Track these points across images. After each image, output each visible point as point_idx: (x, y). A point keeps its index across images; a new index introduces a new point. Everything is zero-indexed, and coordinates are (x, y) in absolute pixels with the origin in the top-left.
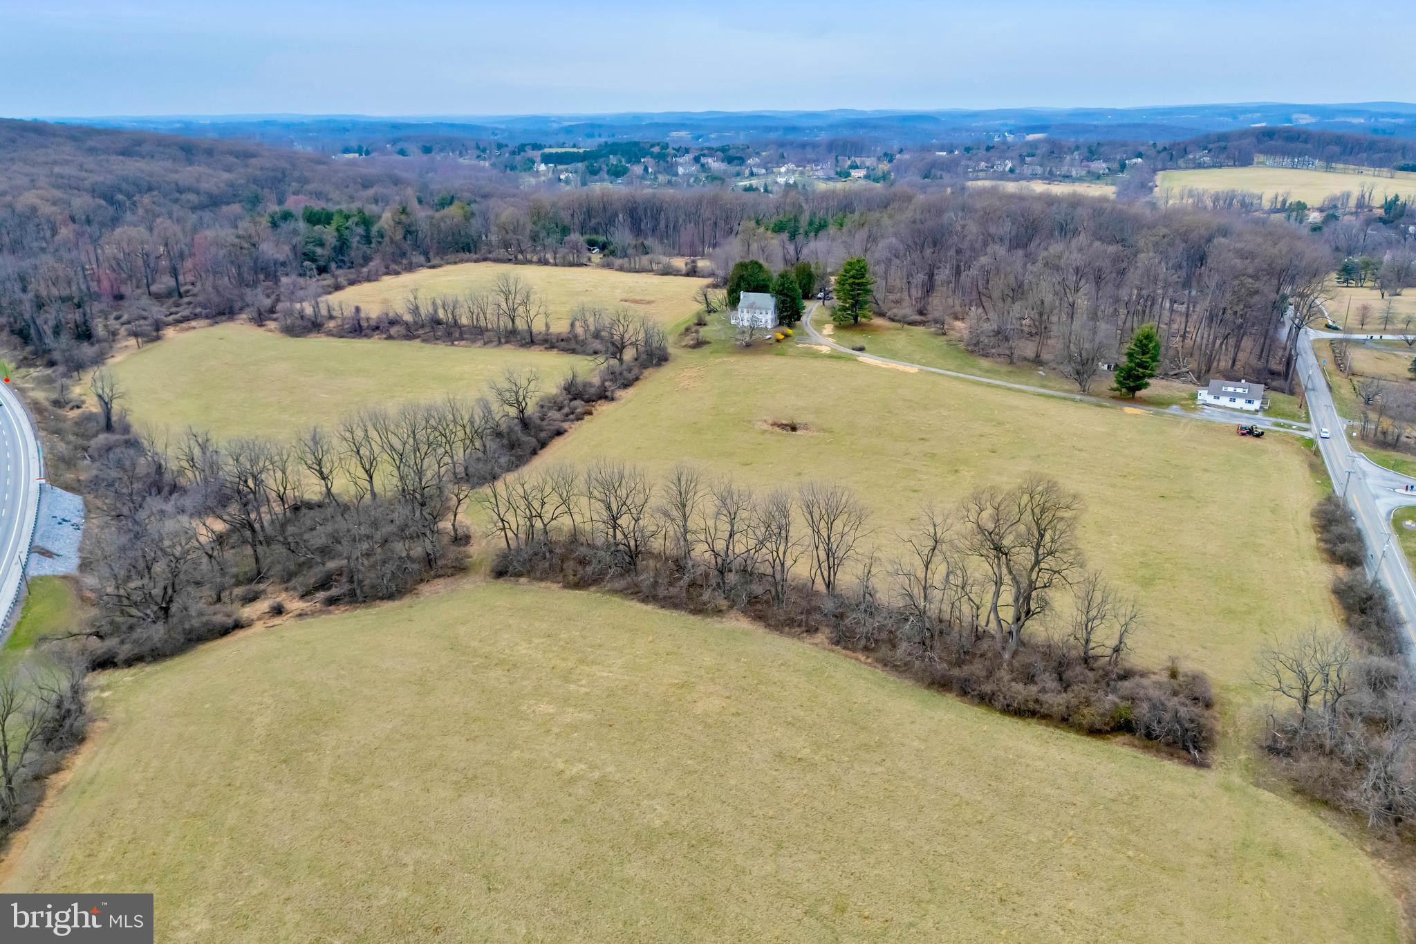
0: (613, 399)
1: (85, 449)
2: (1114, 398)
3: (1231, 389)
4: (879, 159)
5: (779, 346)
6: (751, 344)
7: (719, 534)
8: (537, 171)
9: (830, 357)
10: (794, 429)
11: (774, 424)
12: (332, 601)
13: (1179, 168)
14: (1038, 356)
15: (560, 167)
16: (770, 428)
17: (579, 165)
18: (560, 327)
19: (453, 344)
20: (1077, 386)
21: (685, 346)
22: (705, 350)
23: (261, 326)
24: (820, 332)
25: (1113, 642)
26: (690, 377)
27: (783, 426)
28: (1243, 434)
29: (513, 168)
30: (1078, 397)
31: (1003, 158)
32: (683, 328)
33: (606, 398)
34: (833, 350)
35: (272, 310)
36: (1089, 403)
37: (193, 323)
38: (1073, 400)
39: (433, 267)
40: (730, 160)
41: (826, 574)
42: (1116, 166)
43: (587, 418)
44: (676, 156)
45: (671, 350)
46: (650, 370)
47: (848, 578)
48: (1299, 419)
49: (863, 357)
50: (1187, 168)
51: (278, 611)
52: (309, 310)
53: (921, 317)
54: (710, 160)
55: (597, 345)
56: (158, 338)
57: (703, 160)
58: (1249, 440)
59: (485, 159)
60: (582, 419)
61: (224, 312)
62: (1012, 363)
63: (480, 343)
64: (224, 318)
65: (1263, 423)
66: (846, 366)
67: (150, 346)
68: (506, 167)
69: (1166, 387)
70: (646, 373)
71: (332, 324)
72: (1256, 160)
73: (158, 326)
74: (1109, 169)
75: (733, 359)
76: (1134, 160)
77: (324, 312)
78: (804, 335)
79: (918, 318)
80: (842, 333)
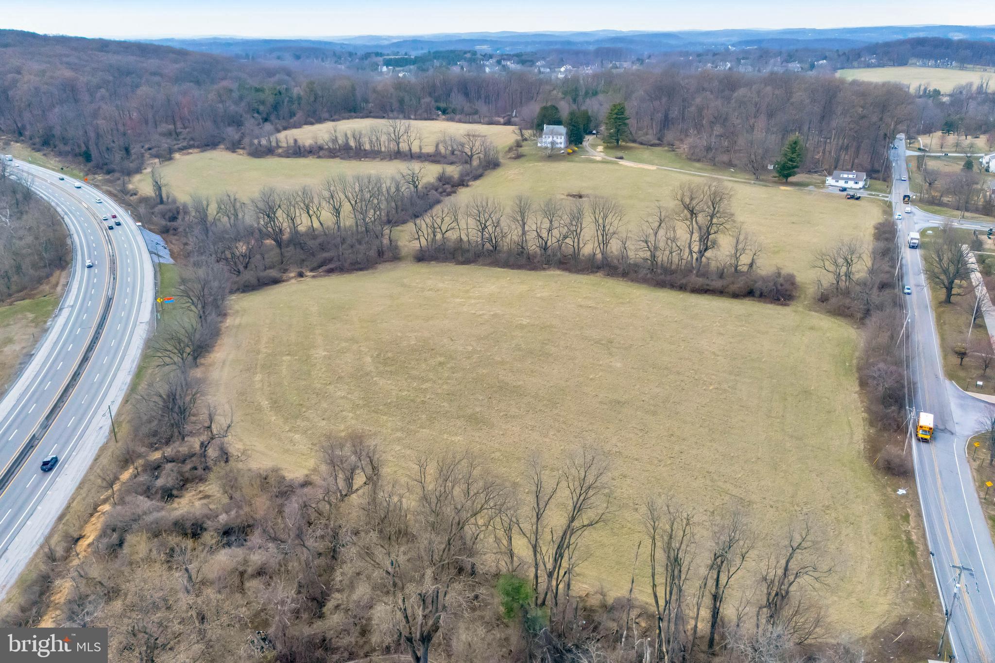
0: (467, 186)
1: (153, 213)
2: (775, 182)
3: (845, 176)
4: (633, 63)
5: (570, 157)
6: (553, 156)
7: (543, 227)
8: (381, 72)
9: (602, 162)
10: (580, 197)
11: (569, 195)
12: (331, 271)
13: (853, 67)
14: (730, 161)
15: (397, 69)
16: (566, 197)
17: (412, 67)
18: (429, 149)
19: (360, 160)
20: (753, 177)
21: (510, 158)
22: (522, 159)
23: (234, 152)
24: (595, 150)
25: (749, 261)
26: (515, 174)
27: (574, 196)
28: (848, 198)
29: (363, 69)
30: (753, 182)
31: (724, 60)
32: (507, 149)
33: (463, 185)
34: (603, 158)
35: (239, 142)
36: (760, 185)
37: (190, 151)
38: (750, 183)
39: (333, 121)
40: (523, 62)
41: (602, 248)
42: (807, 66)
43: (453, 195)
44: (483, 60)
45: (501, 160)
46: (489, 171)
47: (614, 247)
48: (885, 192)
49: (621, 162)
50: (859, 67)
51: (301, 275)
52: (264, 142)
53: (660, 142)
54: (508, 63)
55: (453, 158)
56: (171, 159)
57: (503, 62)
58: (852, 201)
59: (340, 64)
60: (450, 195)
61: (209, 144)
62: (714, 165)
63: (378, 159)
64: (209, 148)
65: (863, 194)
66: (610, 166)
67: (167, 163)
68: (358, 69)
69: (809, 178)
70: (486, 173)
71: (280, 151)
72: (910, 62)
73: (171, 151)
74: (802, 68)
75: (540, 164)
76: (821, 62)
77: (274, 144)
78: (585, 151)
79: (657, 142)
80: (608, 151)
